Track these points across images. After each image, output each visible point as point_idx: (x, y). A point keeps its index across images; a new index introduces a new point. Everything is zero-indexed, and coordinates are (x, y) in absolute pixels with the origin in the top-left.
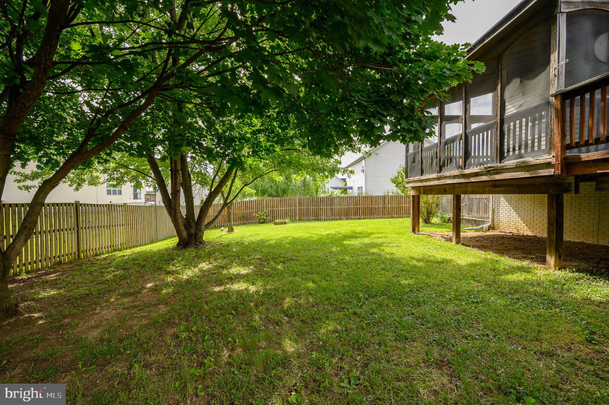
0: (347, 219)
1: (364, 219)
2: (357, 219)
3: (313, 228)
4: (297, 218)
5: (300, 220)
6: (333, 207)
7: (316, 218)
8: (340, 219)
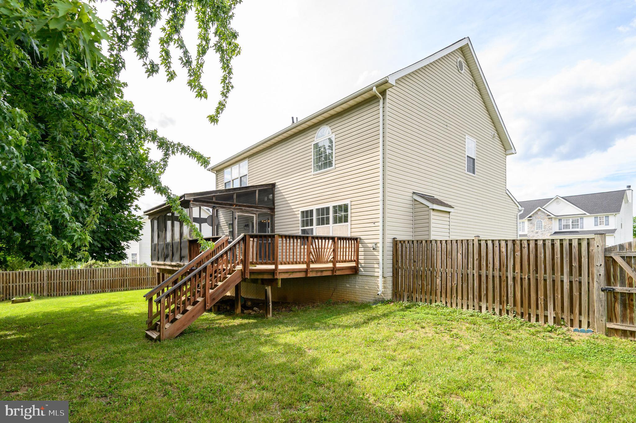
0: (112, 291)
1: (131, 290)
2: (124, 290)
3: (68, 302)
4: (45, 294)
5: (49, 295)
6: (95, 280)
7: (71, 292)
8: (103, 292)
